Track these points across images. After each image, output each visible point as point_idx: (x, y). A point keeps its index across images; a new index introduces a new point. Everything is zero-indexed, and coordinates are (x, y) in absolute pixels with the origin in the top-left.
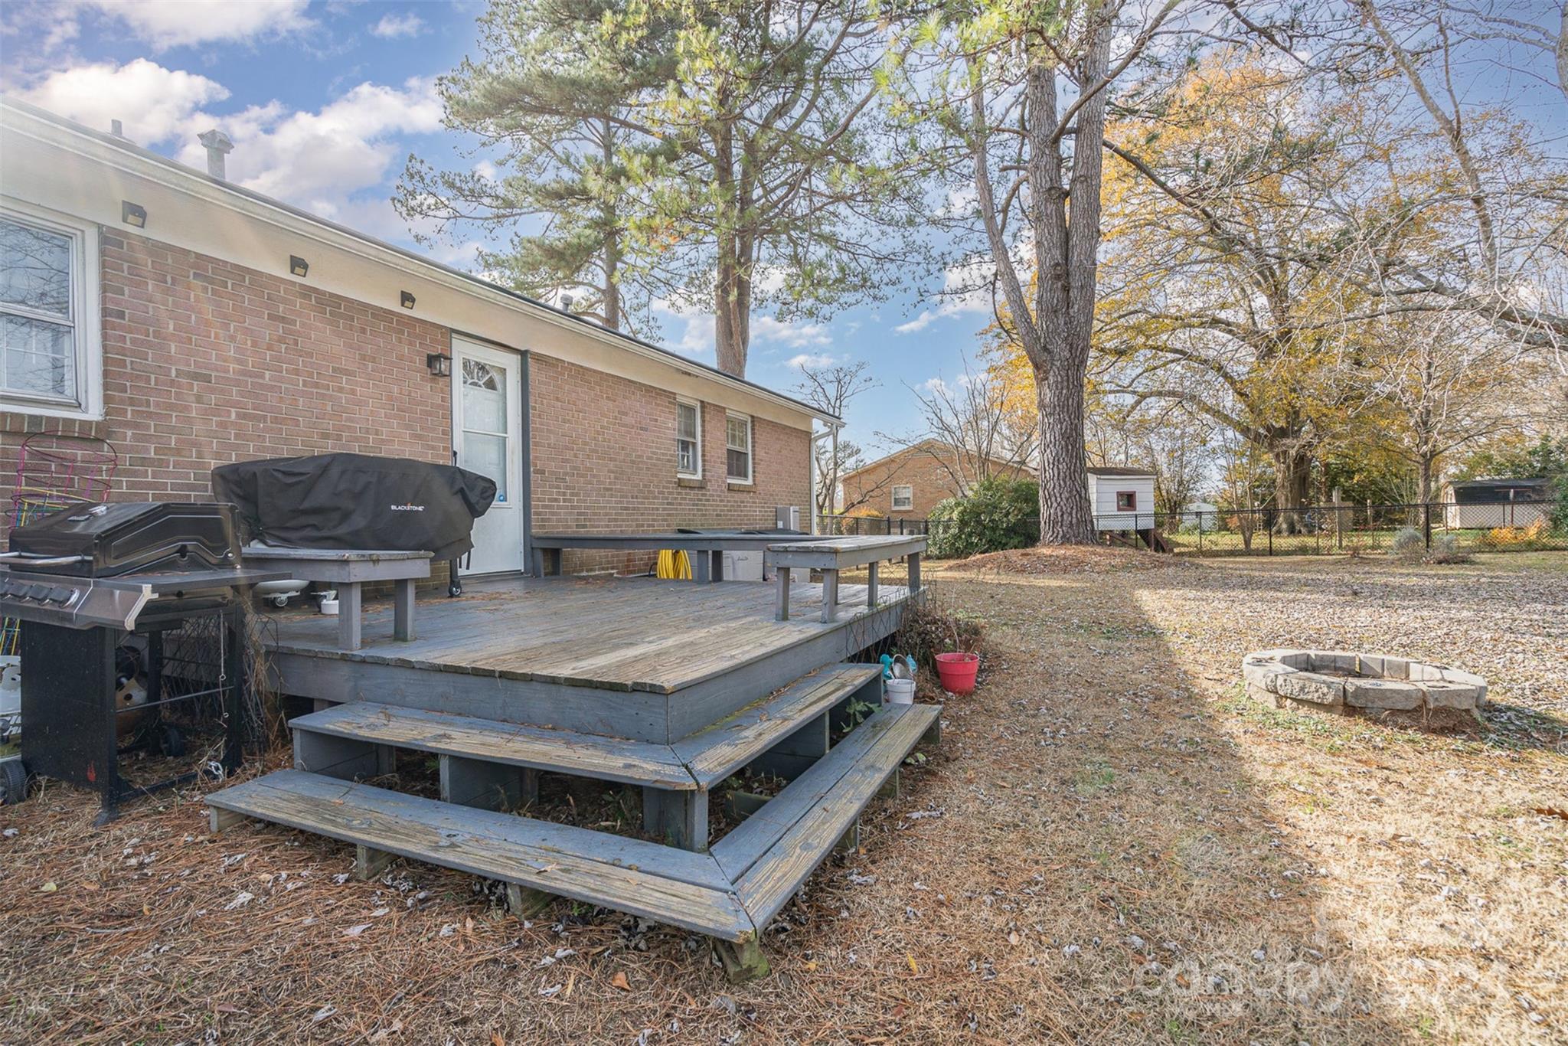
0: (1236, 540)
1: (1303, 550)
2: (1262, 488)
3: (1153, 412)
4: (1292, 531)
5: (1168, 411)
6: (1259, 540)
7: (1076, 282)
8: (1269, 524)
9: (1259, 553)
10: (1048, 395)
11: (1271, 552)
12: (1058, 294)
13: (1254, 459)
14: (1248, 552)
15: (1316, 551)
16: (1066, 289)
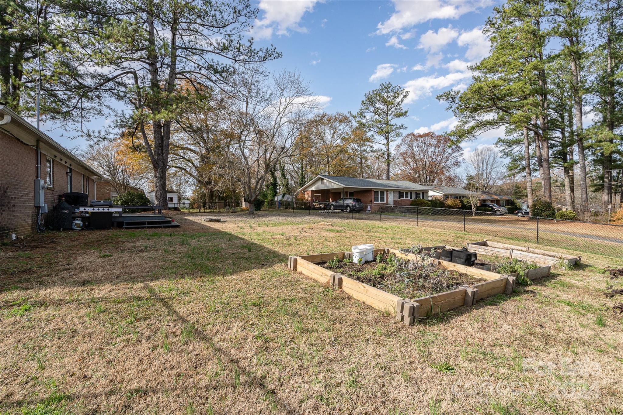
0: (198, 210)
1: (211, 212)
2: (203, 196)
3: (173, 171)
4: (210, 208)
5: (177, 172)
6: (202, 210)
7: (165, 149)
8: (204, 206)
9: (202, 212)
10: (158, 175)
11: (205, 212)
12: (160, 151)
13: (201, 188)
14: (200, 212)
15: (213, 212)
16: (162, 150)
